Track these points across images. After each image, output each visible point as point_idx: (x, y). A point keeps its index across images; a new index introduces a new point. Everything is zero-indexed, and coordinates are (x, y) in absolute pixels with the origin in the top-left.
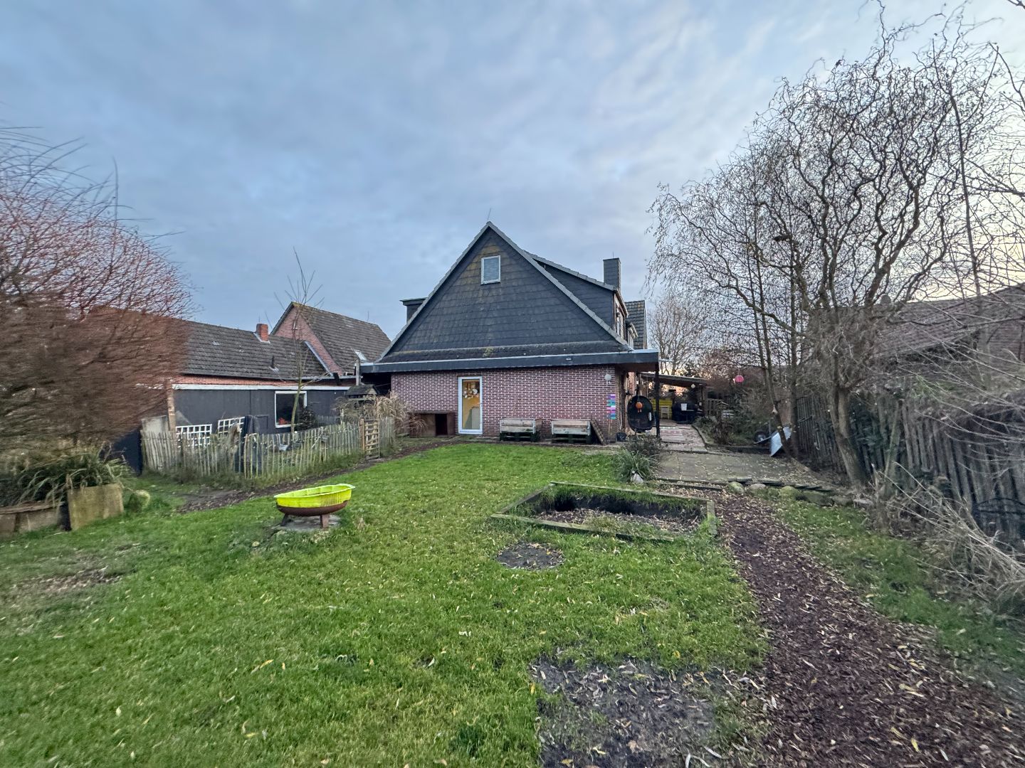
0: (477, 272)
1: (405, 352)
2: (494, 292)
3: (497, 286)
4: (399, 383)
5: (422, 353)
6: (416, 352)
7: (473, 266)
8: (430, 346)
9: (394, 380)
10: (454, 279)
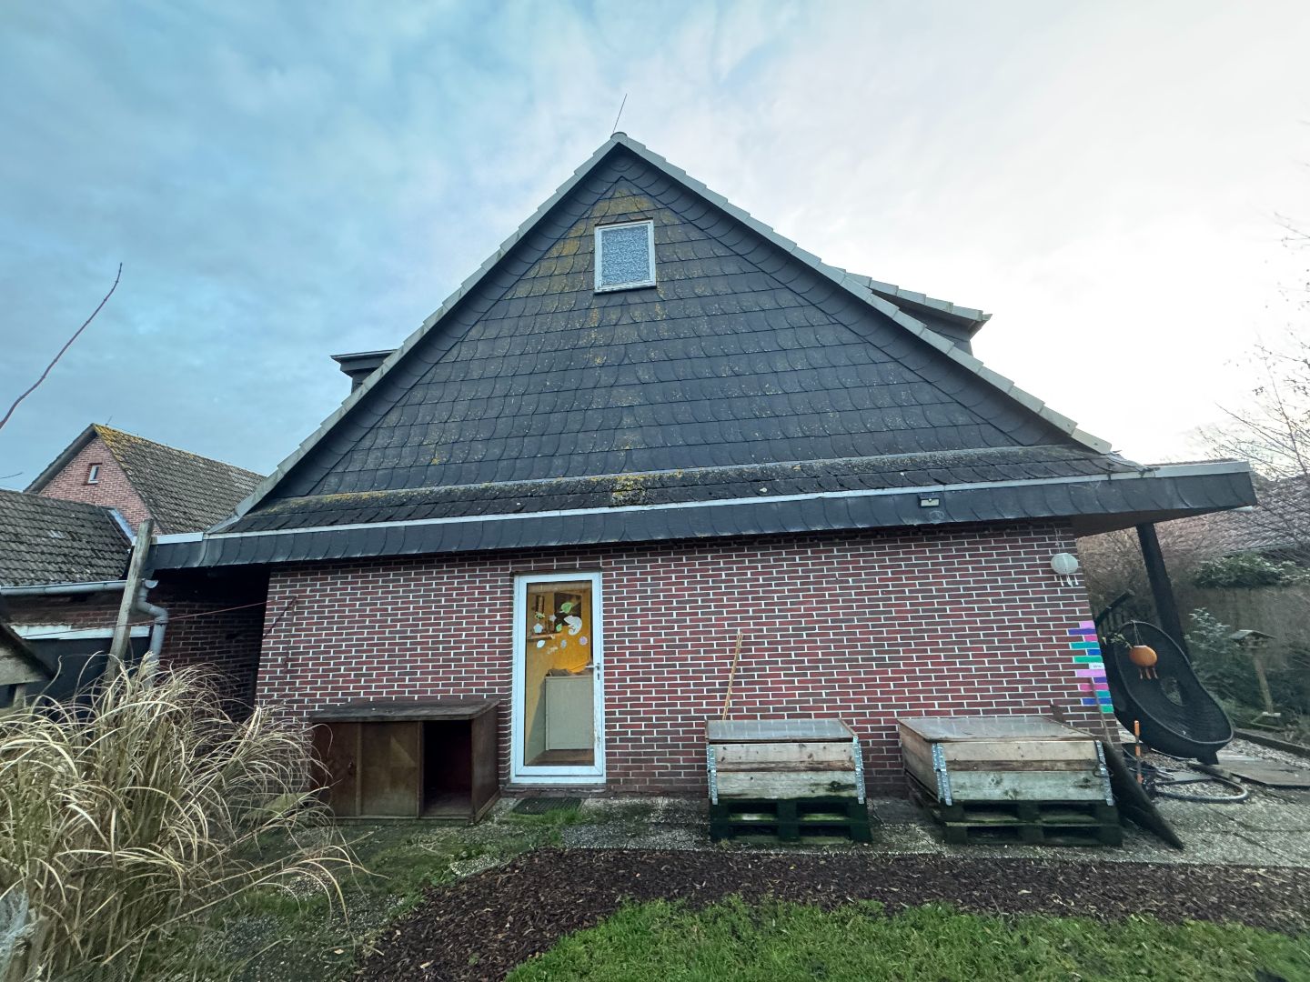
0: (581, 262)
1: (328, 498)
2: (637, 314)
3: (648, 296)
4: (294, 601)
5: (387, 500)
6: (365, 495)
7: (570, 247)
8: (419, 474)
9: (278, 592)
10: (508, 281)
